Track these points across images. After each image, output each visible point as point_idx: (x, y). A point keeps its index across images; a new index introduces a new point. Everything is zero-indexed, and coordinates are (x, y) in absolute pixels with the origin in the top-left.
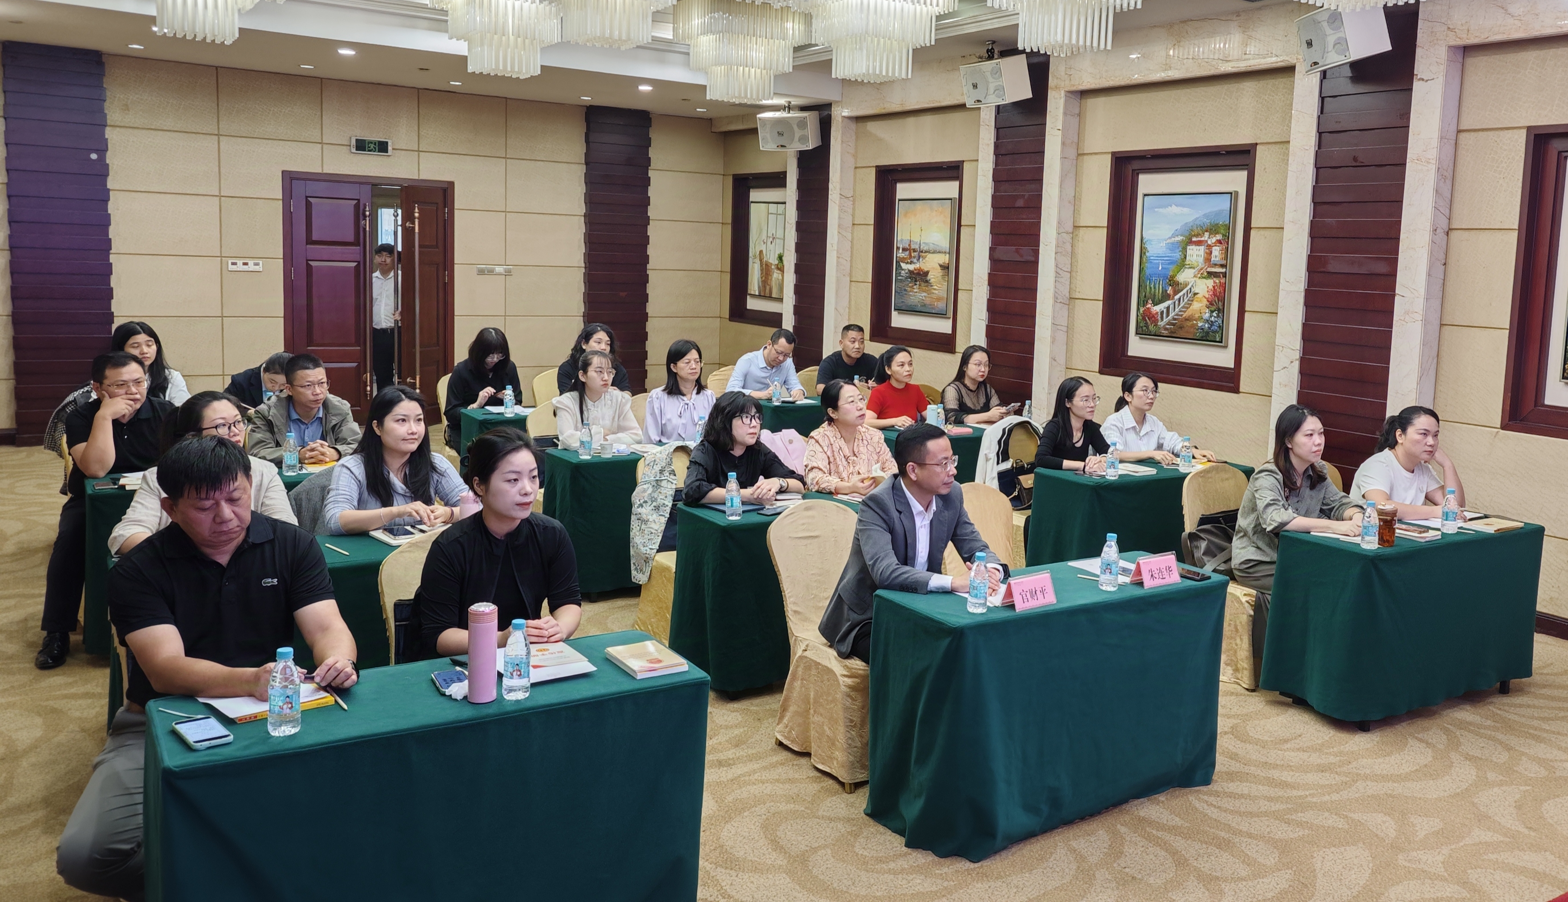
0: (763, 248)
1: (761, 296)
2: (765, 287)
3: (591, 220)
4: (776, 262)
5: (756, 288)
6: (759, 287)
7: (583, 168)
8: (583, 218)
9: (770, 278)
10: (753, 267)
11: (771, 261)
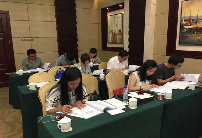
0: (113, 29)
1: (112, 43)
2: (114, 40)
3: (58, 23)
4: (118, 32)
5: (111, 40)
6: (112, 40)
7: (54, 7)
8: (55, 22)
9: (116, 37)
10: (109, 35)
11: (116, 32)
